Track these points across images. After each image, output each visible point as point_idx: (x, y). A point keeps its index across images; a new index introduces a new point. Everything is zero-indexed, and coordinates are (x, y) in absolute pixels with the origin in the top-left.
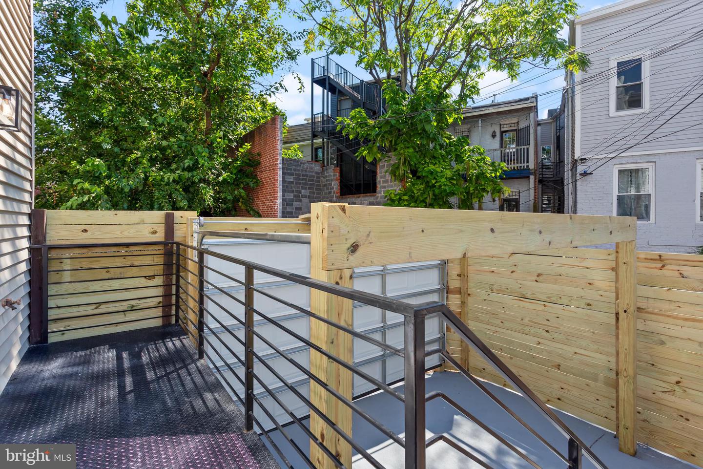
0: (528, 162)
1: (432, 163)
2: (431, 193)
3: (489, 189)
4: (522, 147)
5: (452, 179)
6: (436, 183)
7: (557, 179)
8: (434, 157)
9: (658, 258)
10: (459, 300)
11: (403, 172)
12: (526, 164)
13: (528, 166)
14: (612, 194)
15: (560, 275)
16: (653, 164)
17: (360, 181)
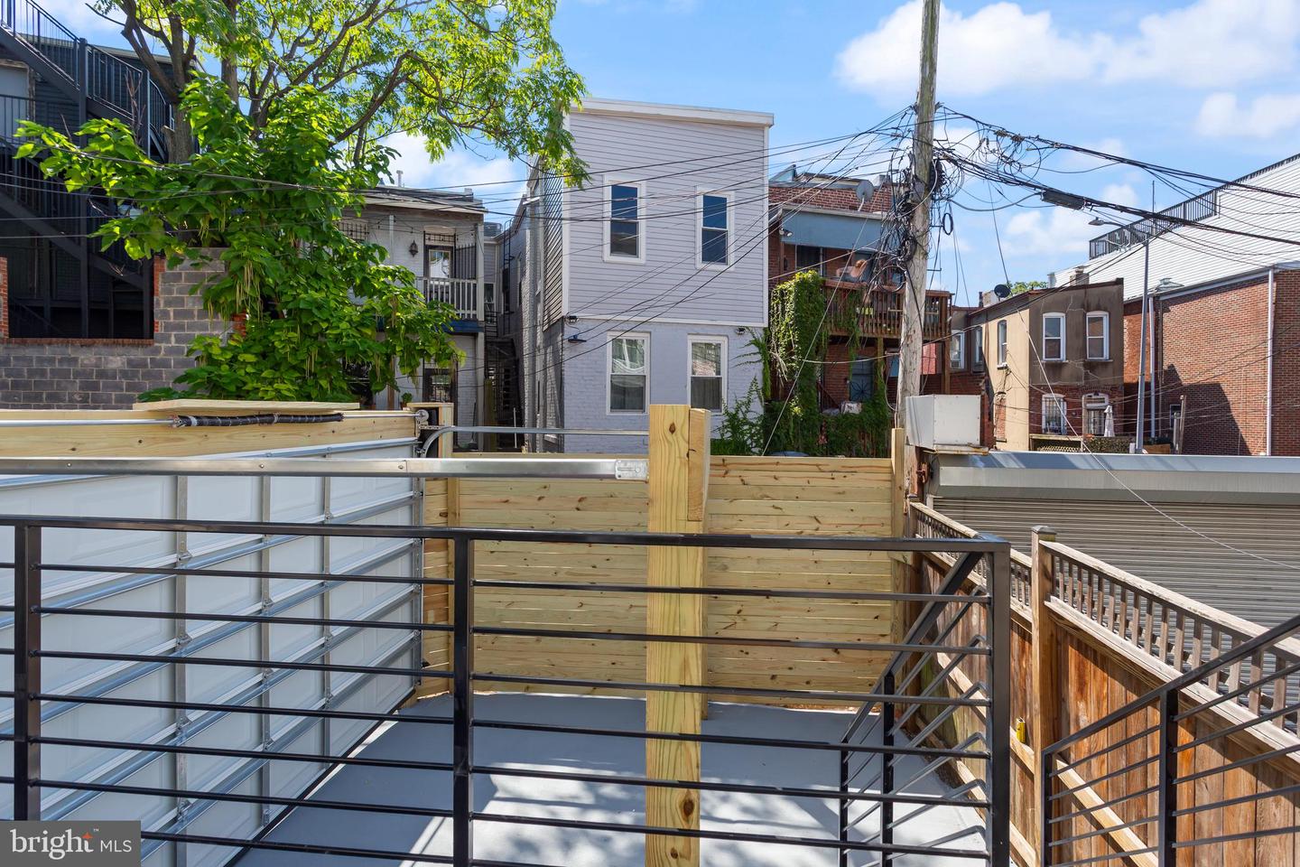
0: (475, 309)
1: (312, 288)
2: (314, 351)
3: (432, 351)
4: (461, 281)
5: (363, 325)
6: (327, 329)
7: (506, 340)
8: (317, 276)
9: (722, 462)
10: (443, 560)
11: (243, 298)
12: (472, 312)
13: (475, 315)
14: (605, 372)
15: (612, 496)
16: (648, 335)
17: (79, 301)
